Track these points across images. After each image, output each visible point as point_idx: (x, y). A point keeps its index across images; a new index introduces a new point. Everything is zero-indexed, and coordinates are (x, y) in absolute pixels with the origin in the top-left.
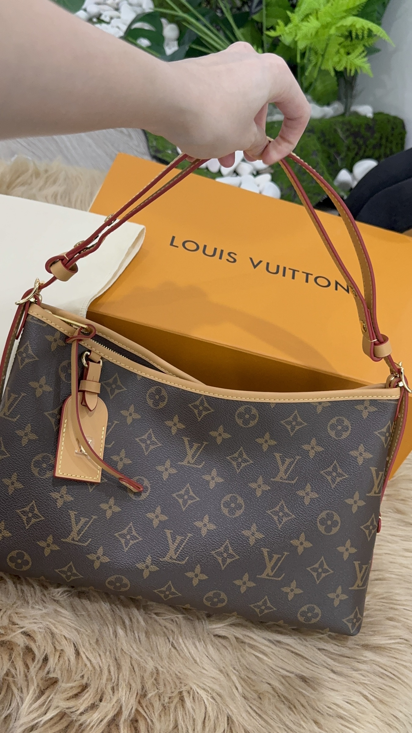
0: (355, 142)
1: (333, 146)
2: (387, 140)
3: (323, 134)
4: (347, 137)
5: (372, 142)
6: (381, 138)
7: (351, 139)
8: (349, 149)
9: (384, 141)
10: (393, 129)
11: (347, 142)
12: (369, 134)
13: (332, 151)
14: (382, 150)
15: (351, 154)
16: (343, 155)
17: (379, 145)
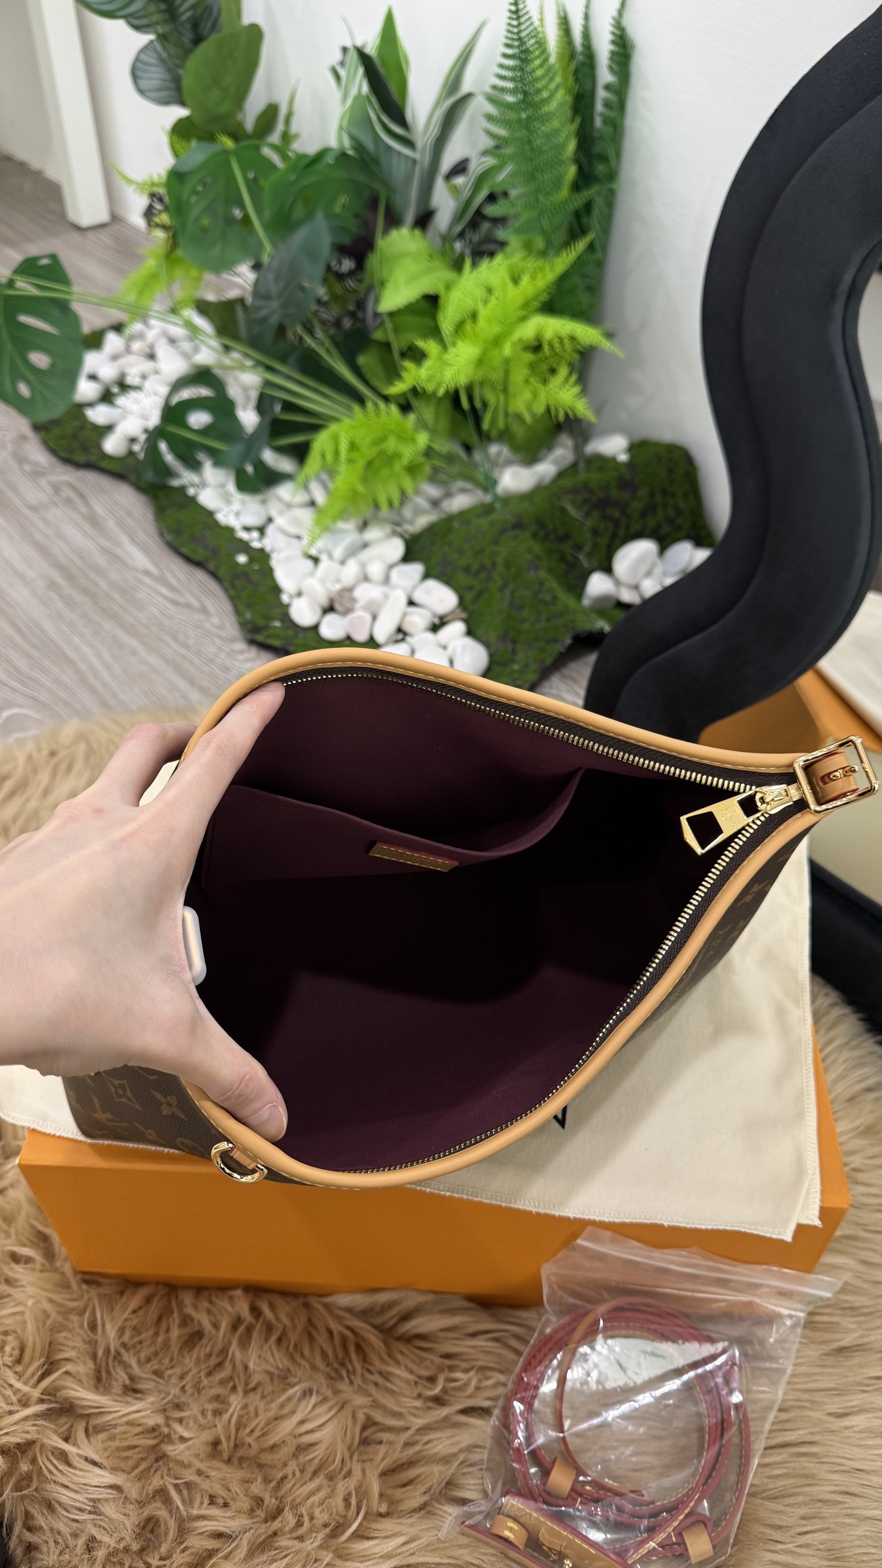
0: (605, 518)
4: (588, 514)
5: (637, 506)
6: (652, 494)
7: (596, 514)
9: (659, 498)
10: (670, 471)
11: (589, 523)
12: (626, 495)
14: (660, 514)
15: (604, 541)
17: (651, 509)
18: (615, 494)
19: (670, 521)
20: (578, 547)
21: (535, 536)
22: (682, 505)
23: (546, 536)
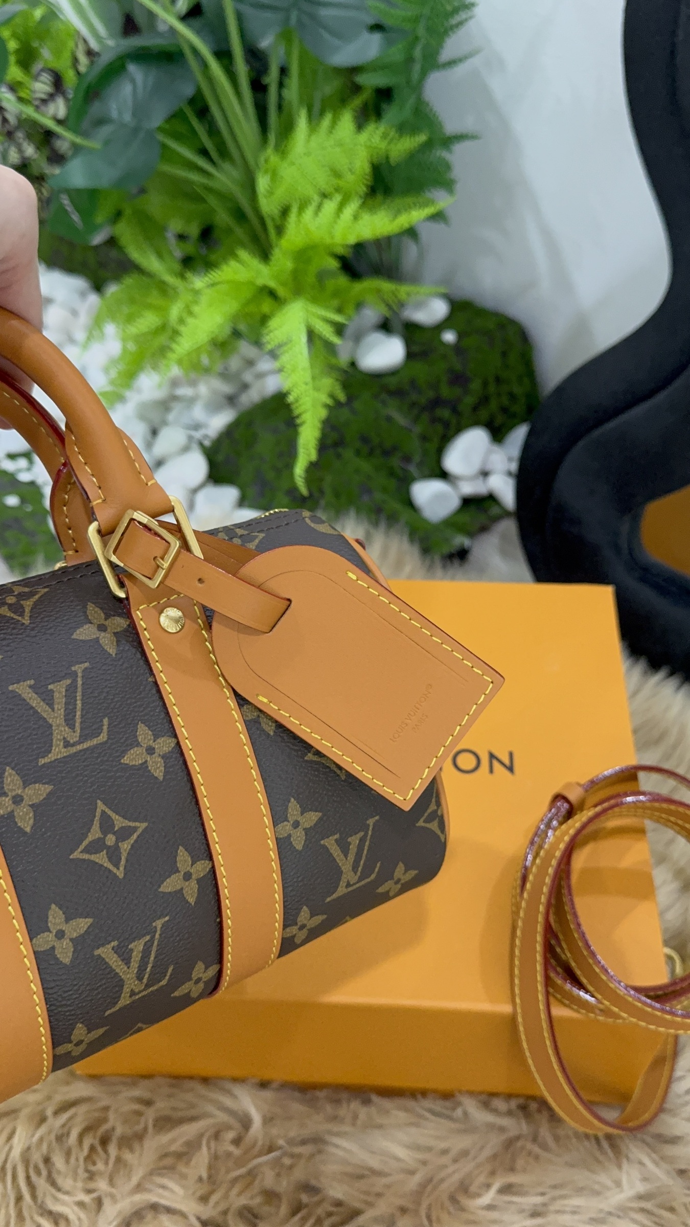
0: (434, 420)
1: (395, 448)
2: (498, 380)
3: (365, 439)
4: (416, 420)
5: (469, 400)
6: (485, 384)
7: (425, 417)
8: (424, 438)
9: (492, 388)
10: (504, 354)
11: (418, 429)
12: (457, 391)
13: (395, 461)
14: (494, 405)
15: (432, 446)
16: (417, 458)
17: (484, 400)
18: (446, 392)
19: (504, 410)
20: (407, 459)
21: (358, 453)
22: (517, 390)
23: (371, 453)
